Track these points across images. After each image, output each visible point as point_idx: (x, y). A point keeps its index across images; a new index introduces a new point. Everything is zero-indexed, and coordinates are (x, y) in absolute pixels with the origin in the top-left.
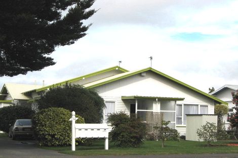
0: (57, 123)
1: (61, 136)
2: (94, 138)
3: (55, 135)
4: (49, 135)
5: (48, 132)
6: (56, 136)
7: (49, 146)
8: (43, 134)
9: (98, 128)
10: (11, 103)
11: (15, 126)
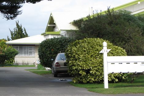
0: (92, 56)
1: (97, 71)
2: (139, 74)
3: (90, 70)
4: (83, 70)
5: (81, 66)
6: (91, 72)
7: (84, 83)
8: (76, 69)
9: (136, 61)
10: (59, 35)
11: (56, 61)
